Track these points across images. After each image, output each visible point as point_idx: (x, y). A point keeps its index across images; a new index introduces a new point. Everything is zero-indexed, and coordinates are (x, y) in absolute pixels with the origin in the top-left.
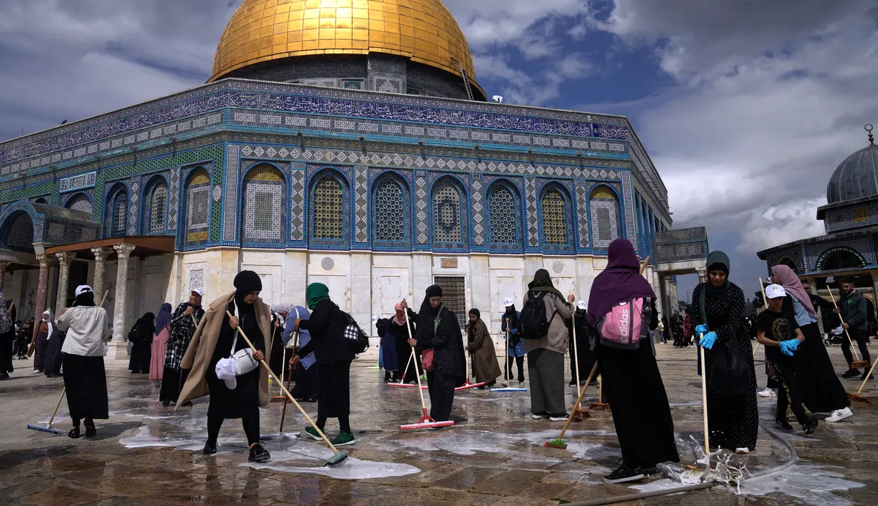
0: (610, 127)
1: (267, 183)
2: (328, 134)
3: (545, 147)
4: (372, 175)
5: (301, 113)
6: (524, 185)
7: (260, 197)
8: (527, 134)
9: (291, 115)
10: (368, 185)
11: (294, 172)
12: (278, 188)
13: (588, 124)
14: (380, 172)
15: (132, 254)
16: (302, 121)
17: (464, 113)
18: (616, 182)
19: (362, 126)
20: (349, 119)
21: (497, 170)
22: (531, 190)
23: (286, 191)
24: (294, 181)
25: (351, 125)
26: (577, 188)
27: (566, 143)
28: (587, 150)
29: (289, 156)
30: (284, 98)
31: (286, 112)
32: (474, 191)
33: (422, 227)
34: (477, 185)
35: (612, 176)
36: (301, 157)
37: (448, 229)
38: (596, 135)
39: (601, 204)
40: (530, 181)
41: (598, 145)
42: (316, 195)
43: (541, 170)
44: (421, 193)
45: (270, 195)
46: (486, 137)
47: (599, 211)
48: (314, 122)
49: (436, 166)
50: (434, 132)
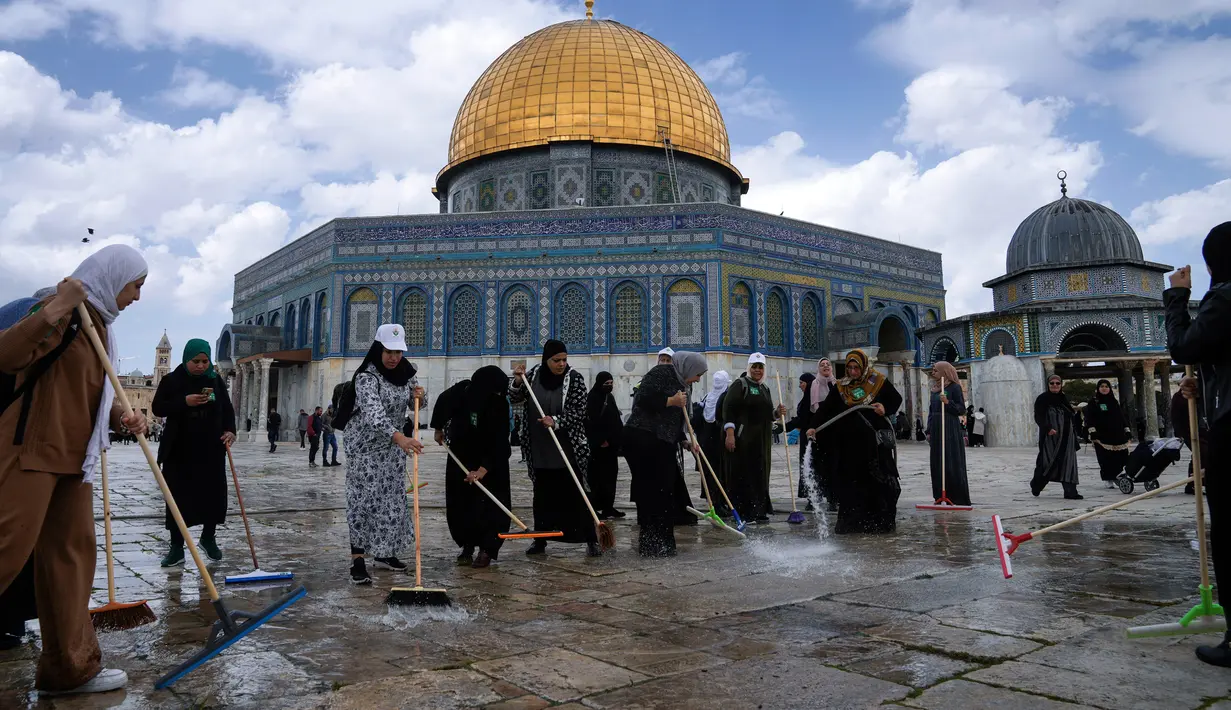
0: (697, 216)
1: (366, 303)
2: (411, 256)
3: (619, 246)
4: (448, 289)
5: (391, 241)
6: (593, 285)
7: (360, 315)
8: (599, 236)
9: (383, 244)
10: (445, 298)
11: (384, 292)
12: (375, 307)
13: (670, 217)
14: (455, 286)
15: (272, 364)
16: (391, 248)
17: (535, 223)
18: (699, 275)
19: (441, 247)
20: (430, 242)
21: (566, 274)
22: (600, 291)
23: (380, 310)
24: (384, 300)
25: (431, 247)
26: (653, 284)
27: (643, 240)
28: (666, 244)
29: (381, 279)
30: (377, 230)
31: (378, 243)
32: (542, 297)
33: (491, 333)
34: (545, 291)
35: (696, 268)
36: (390, 279)
37: (519, 334)
38: (679, 227)
39: (682, 299)
40: (600, 282)
41: (681, 238)
42: (405, 310)
43: (612, 271)
44: (491, 303)
45: (368, 312)
46: (555, 243)
47: (681, 306)
48: (401, 248)
49: (506, 276)
50: (507, 245)
